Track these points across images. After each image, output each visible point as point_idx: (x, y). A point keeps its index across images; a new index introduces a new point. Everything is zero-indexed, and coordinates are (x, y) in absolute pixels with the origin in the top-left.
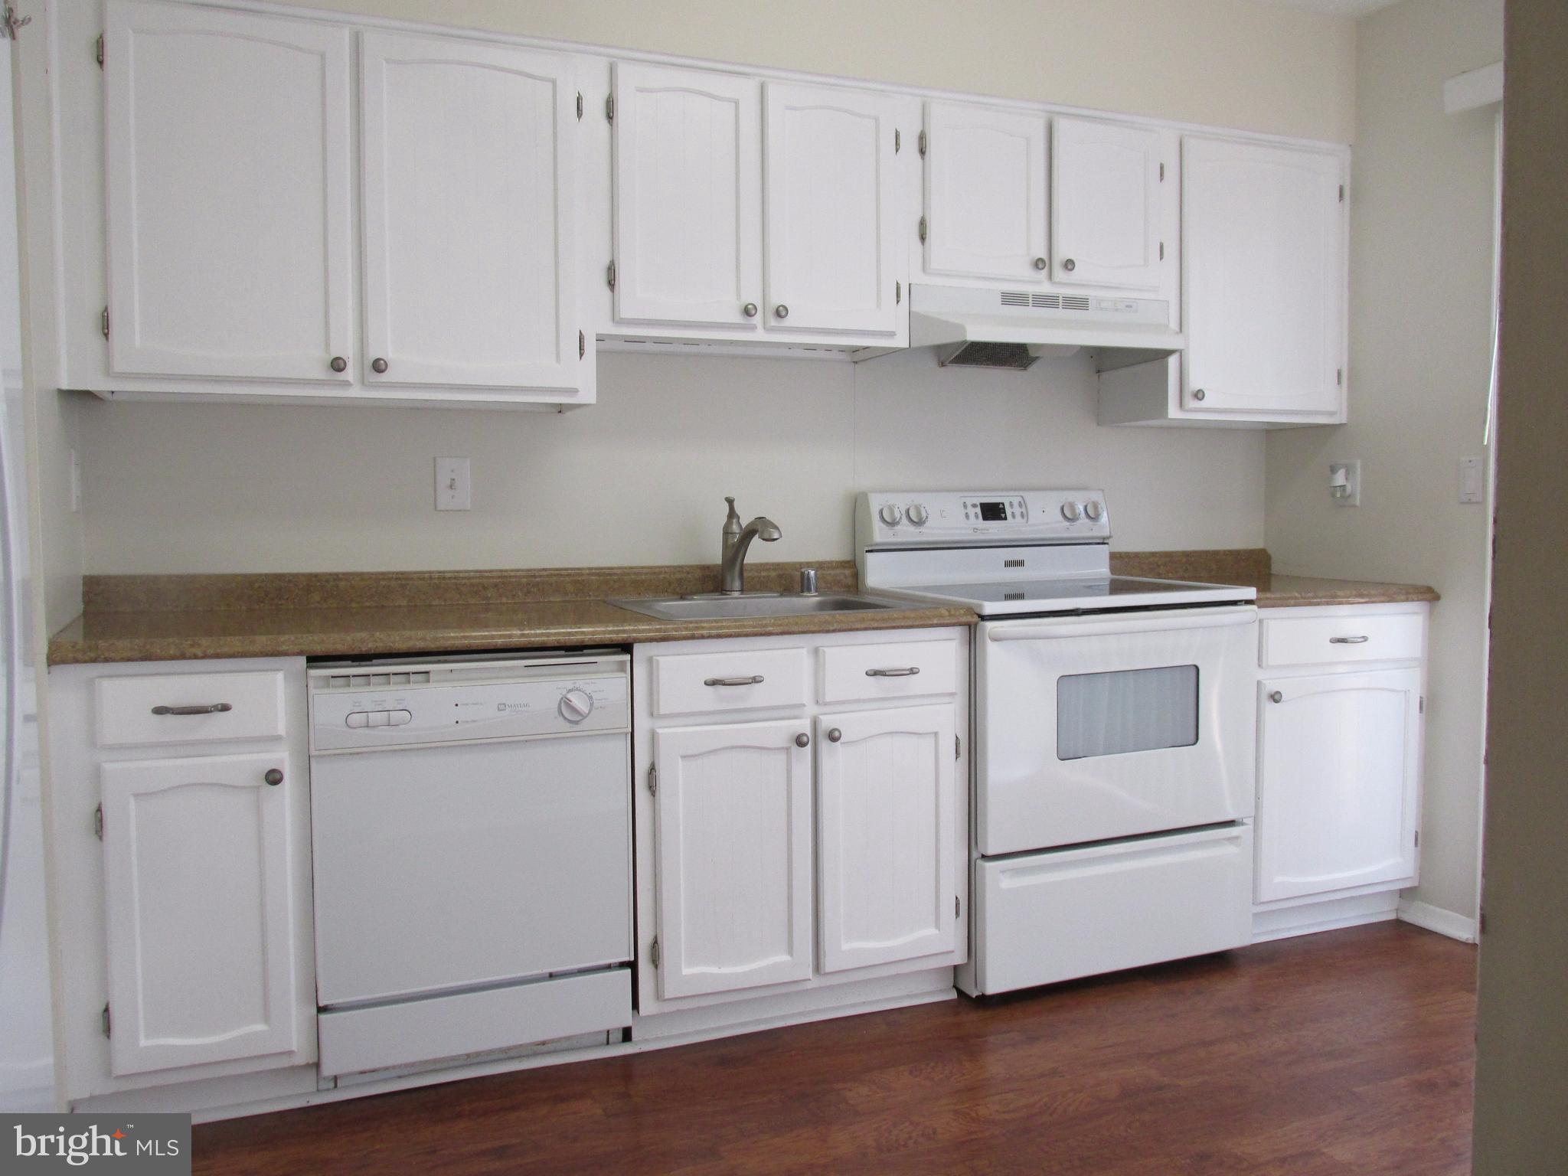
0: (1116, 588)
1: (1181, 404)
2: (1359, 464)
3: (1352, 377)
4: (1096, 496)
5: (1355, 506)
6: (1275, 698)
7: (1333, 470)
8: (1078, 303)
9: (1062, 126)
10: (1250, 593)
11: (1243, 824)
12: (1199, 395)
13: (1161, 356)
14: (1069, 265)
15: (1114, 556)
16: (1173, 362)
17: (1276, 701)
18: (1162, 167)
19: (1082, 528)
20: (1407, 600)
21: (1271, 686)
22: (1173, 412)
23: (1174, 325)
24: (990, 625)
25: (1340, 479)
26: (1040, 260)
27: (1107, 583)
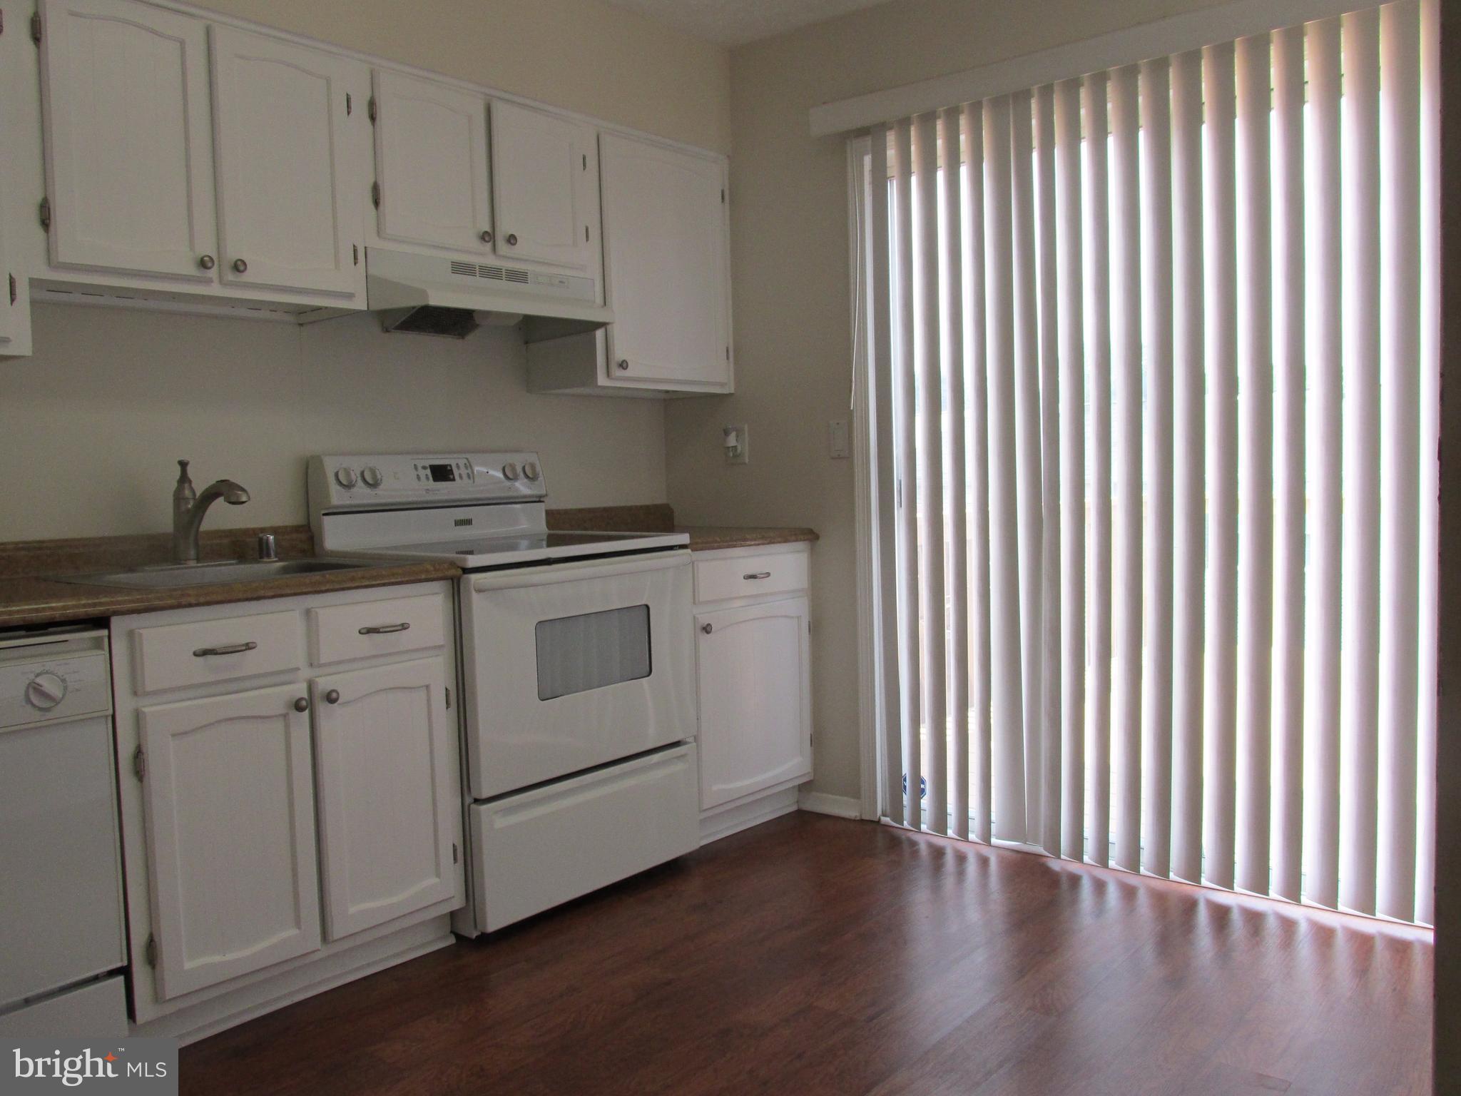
0: (553, 541)
1: (608, 374)
2: (746, 427)
3: (738, 353)
4: (533, 458)
5: (745, 464)
6: (707, 629)
7: (726, 433)
8: (518, 276)
9: (500, 110)
10: (684, 538)
11: (686, 743)
12: (623, 365)
13: (588, 328)
14: (512, 240)
15: (550, 514)
16: (599, 334)
17: (708, 632)
18: (584, 158)
19: (522, 488)
20: (796, 540)
21: (704, 620)
22: (602, 380)
23: (599, 300)
24: (474, 577)
25: (732, 441)
26: (486, 232)
27: (545, 537)
